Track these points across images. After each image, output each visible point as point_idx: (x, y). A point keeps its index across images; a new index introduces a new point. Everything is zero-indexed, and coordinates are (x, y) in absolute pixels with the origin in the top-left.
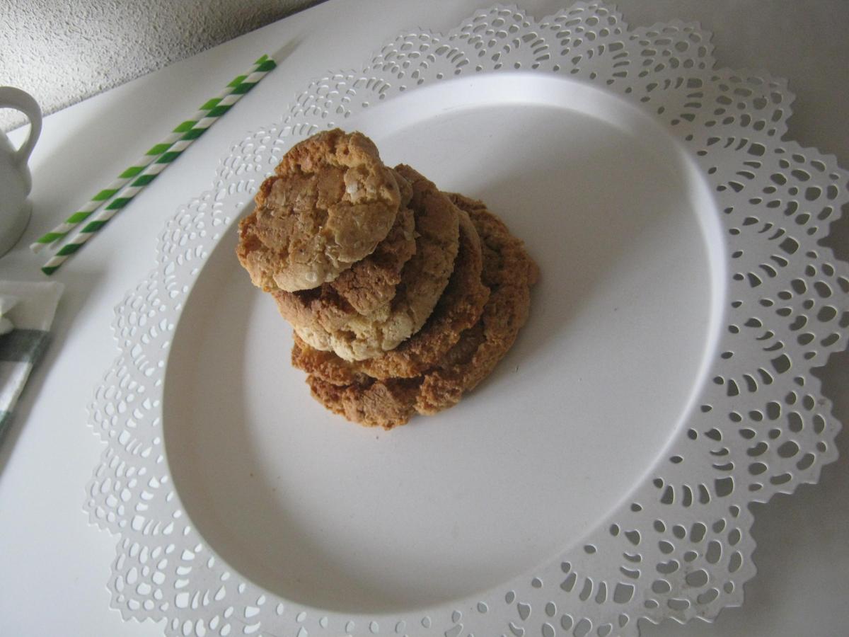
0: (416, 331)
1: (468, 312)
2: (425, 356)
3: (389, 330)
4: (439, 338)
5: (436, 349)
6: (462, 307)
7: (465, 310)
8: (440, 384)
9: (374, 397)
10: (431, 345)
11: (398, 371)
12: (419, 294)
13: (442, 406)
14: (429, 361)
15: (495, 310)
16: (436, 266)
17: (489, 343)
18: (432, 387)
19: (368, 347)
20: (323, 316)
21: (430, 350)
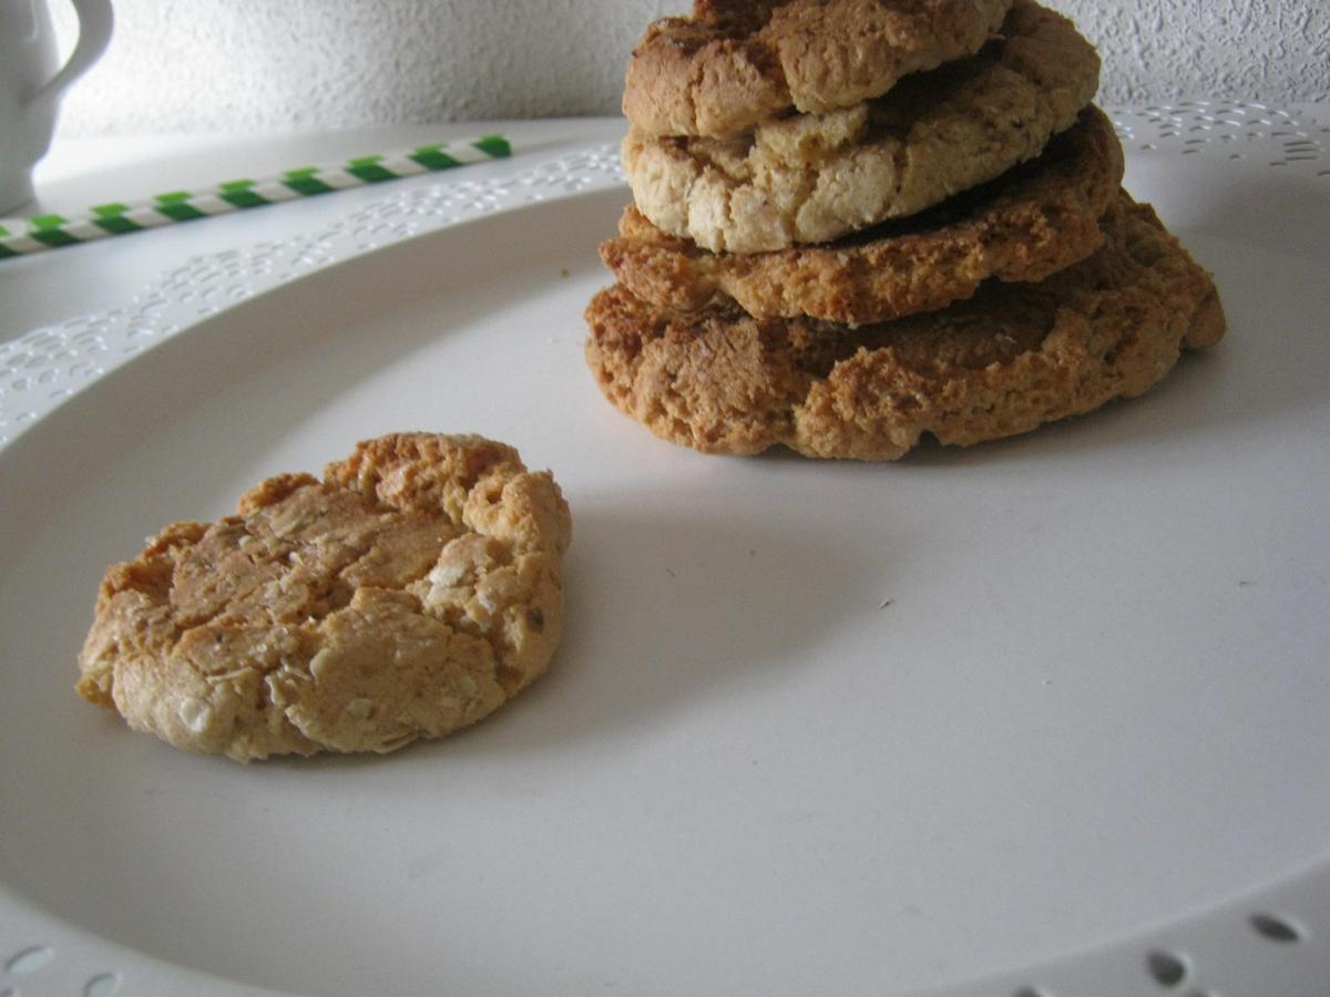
0: (893, 212)
1: (1034, 230)
2: (884, 276)
3: (834, 180)
4: (940, 247)
5: (919, 272)
6: (1025, 213)
7: (1030, 224)
8: (885, 371)
9: (720, 345)
10: (914, 258)
11: (806, 293)
12: (940, 137)
13: (860, 431)
14: (888, 295)
15: (1093, 308)
16: (1008, 106)
17: (1044, 357)
18: (864, 369)
19: (766, 203)
20: (708, 80)
21: (904, 266)
